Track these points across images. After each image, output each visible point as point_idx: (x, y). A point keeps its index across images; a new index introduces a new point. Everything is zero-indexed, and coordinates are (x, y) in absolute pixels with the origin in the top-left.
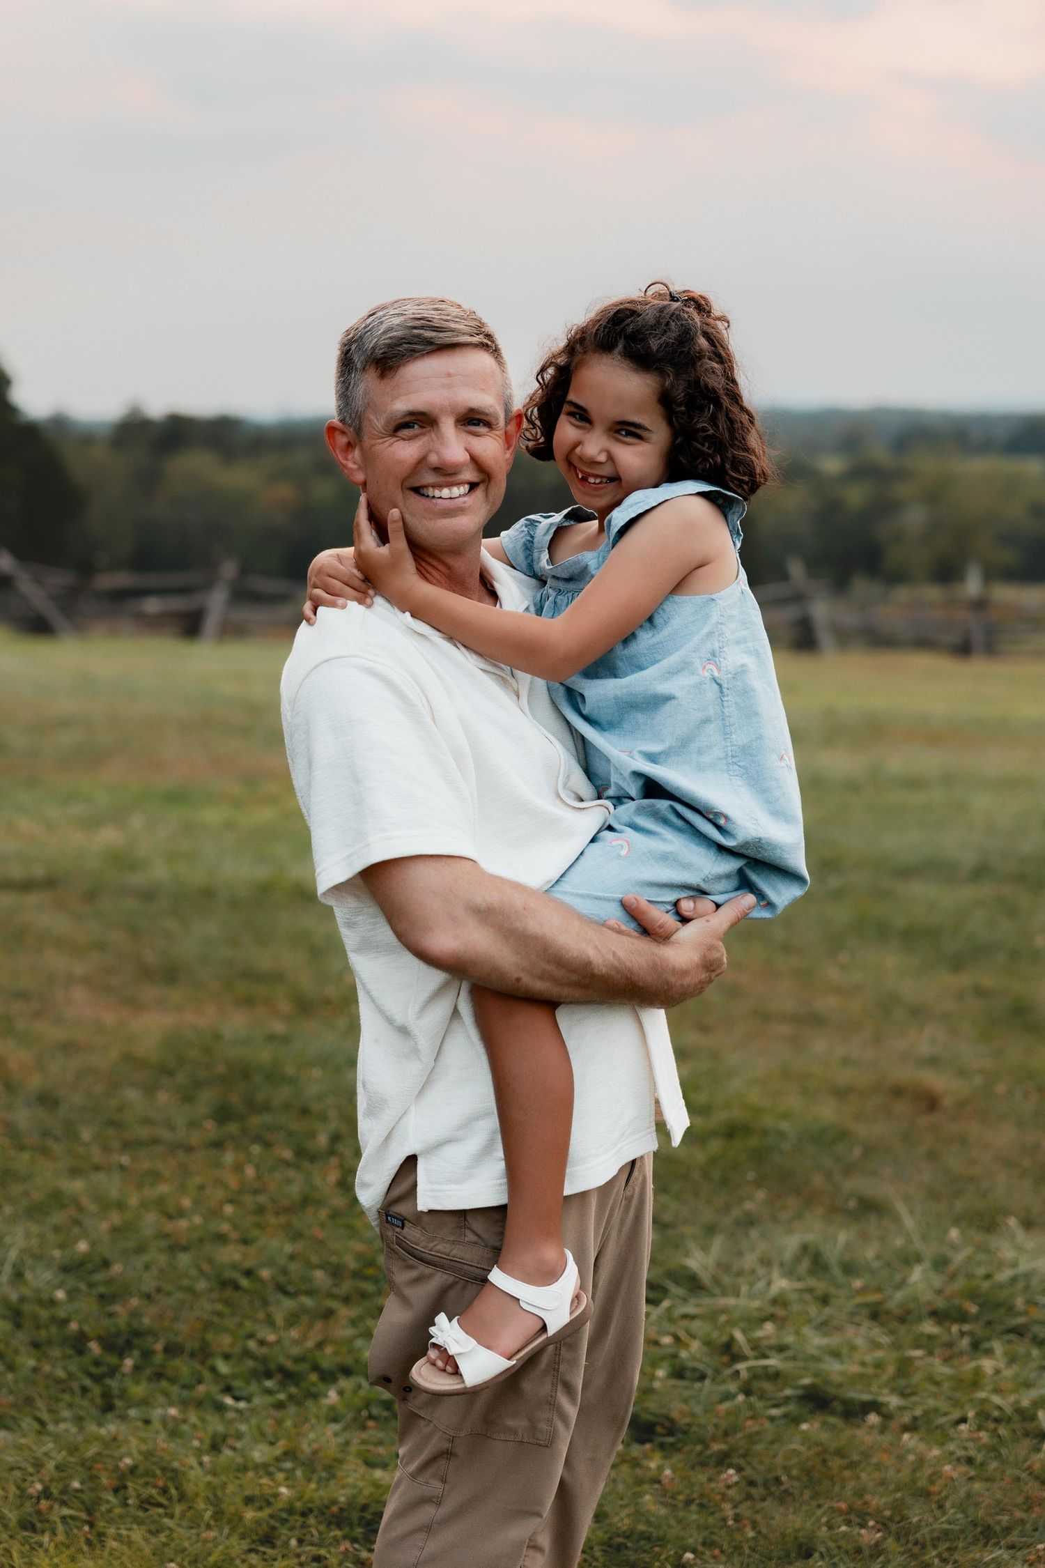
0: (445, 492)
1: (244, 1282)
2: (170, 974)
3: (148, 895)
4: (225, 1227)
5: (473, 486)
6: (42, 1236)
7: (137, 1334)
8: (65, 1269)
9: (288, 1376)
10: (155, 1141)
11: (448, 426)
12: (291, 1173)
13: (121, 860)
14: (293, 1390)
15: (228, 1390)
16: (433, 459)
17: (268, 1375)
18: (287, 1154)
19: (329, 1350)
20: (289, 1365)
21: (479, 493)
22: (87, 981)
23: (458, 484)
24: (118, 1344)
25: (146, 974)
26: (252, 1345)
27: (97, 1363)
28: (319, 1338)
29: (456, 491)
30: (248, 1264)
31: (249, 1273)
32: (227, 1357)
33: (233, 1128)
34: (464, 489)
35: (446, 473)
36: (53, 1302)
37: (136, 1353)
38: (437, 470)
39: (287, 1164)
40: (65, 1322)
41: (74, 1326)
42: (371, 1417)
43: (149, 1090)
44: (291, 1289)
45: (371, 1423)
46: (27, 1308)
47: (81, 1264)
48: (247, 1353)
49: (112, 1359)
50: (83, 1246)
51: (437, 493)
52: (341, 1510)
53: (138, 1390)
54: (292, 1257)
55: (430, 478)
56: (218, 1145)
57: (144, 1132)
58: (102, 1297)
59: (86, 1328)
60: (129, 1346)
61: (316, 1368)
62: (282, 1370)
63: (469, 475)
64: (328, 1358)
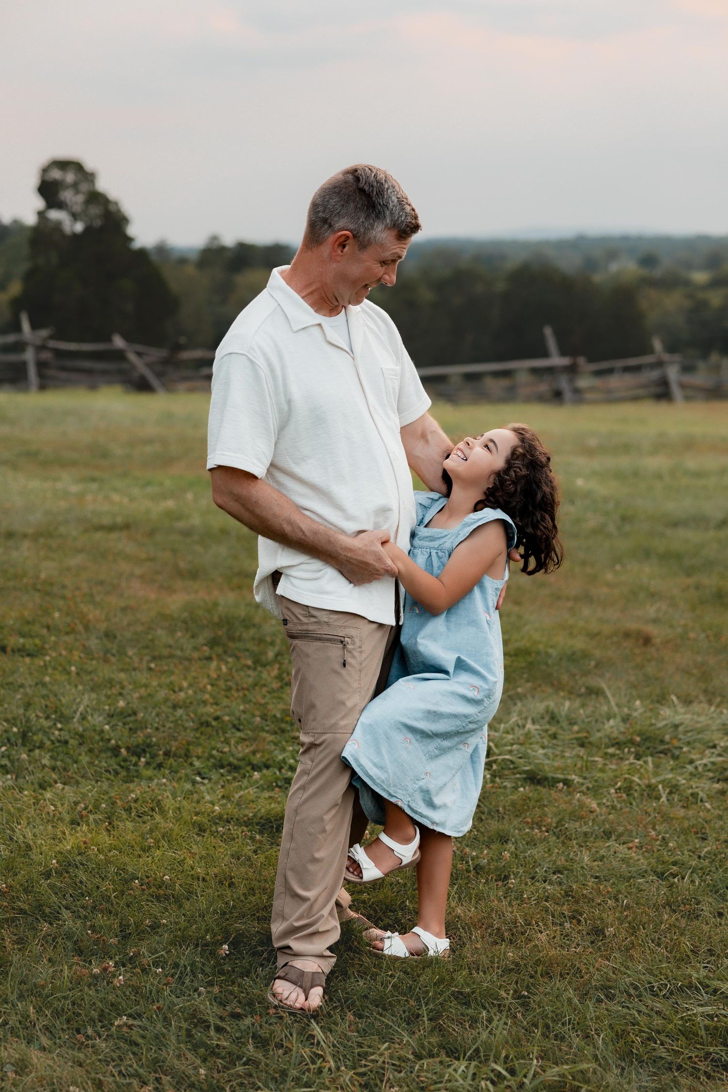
1: (214, 723)
2: (194, 574)
3: (187, 533)
4: (207, 696)
6: (99, 700)
7: (149, 746)
8: (111, 716)
9: (236, 768)
10: (171, 656)
12: (250, 672)
13: (173, 515)
14: (236, 775)
15: (199, 774)
17: (222, 767)
18: (249, 662)
19: (258, 755)
20: (235, 762)
22: (142, 577)
24: (138, 751)
25: (180, 574)
26: (214, 752)
27: (125, 760)
28: (253, 749)
30: (218, 713)
31: (217, 718)
32: (198, 758)
33: (219, 650)
36: (102, 731)
37: (148, 755)
39: (249, 667)
40: (109, 740)
41: (113, 742)
42: (277, 786)
43: (172, 631)
44: (241, 727)
45: (277, 789)
46: (87, 734)
47: (121, 713)
48: (212, 756)
49: (134, 759)
50: (121, 703)
53: (149, 773)
54: (244, 712)
56: (209, 659)
57: (165, 652)
58: (130, 729)
59: (120, 743)
60: (144, 751)
61: (250, 764)
62: (230, 764)
64: (257, 758)
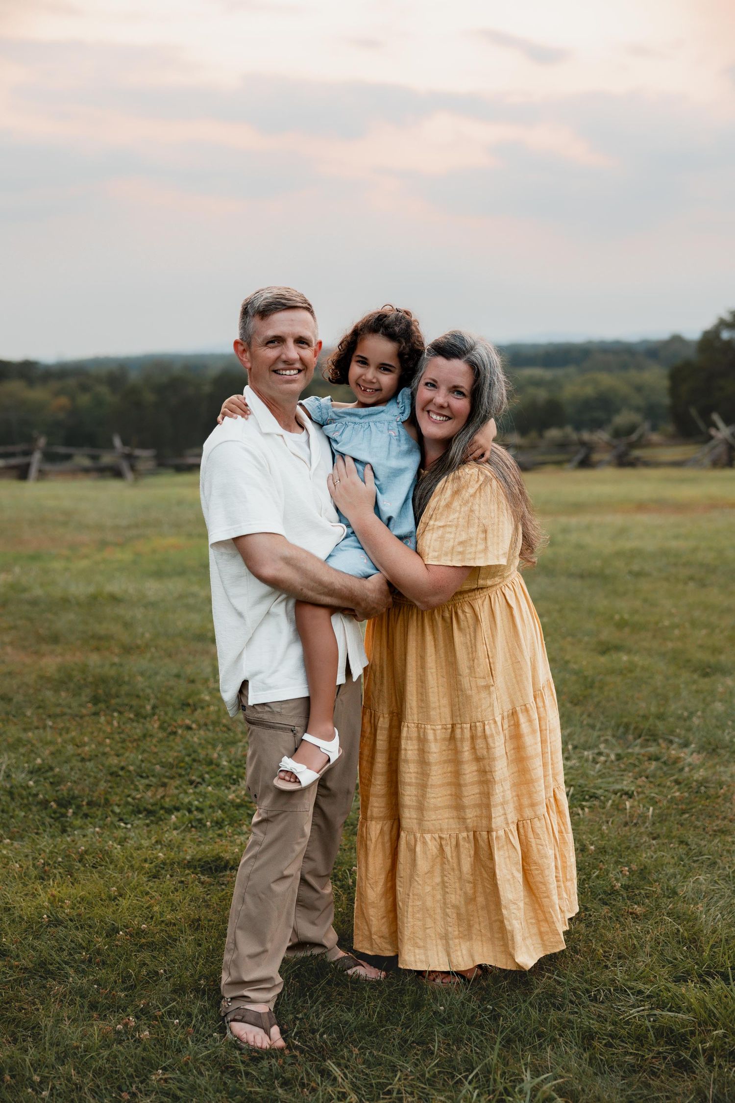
0: (288, 372)
1: (121, 773)
2: (55, 639)
3: (34, 603)
4: (107, 749)
5: (300, 371)
6: (17, 758)
7: (74, 798)
8: (31, 772)
9: (150, 813)
10: (63, 714)
11: (290, 343)
12: (135, 724)
13: (15, 587)
14: (152, 818)
15: (121, 820)
16: (284, 357)
17: (140, 812)
18: (132, 716)
19: (167, 800)
20: (149, 807)
21: (302, 374)
22: (11, 643)
23: (294, 369)
24: (64, 803)
25: (41, 639)
26: (129, 799)
27: (55, 812)
28: (162, 794)
29: (293, 372)
30: (122, 764)
31: (122, 768)
32: (119, 806)
33: (102, 706)
34: (295, 372)
35: (289, 363)
36: (28, 787)
37: (74, 806)
38: (285, 362)
39: (132, 720)
40: (36, 795)
41: (41, 796)
42: (192, 826)
43: (56, 691)
44: (144, 775)
45: (193, 829)
46: (15, 791)
47: (39, 769)
48: (128, 803)
49: (63, 810)
50: (39, 761)
51: (284, 372)
52: (189, 862)
53: (78, 822)
54: (142, 761)
55: (281, 366)
56: (96, 714)
57: (58, 710)
58: (51, 783)
59: (47, 797)
60: (70, 803)
61: (162, 808)
62: (145, 809)
63: (298, 365)
64: (168, 803)
